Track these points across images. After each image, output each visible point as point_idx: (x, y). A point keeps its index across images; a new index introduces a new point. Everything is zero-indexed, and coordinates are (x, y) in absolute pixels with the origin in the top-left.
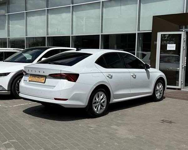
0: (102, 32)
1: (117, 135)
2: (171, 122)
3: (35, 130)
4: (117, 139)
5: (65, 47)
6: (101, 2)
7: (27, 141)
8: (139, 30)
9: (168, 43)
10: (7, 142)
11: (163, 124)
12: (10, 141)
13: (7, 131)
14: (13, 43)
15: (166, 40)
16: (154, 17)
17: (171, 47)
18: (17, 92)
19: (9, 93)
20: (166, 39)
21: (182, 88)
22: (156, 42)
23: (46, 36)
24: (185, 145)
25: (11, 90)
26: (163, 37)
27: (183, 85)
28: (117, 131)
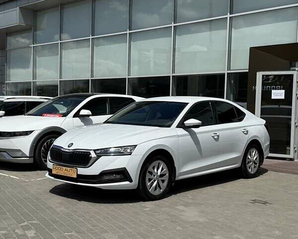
0: (173, 71)
1: (182, 217)
2: (265, 203)
3: (65, 210)
4: (181, 223)
5: (117, 94)
6: (173, 27)
7: (53, 223)
8: (229, 68)
9: (273, 89)
10: (25, 223)
11: (253, 204)
12: (30, 222)
13: (26, 210)
14: (41, 90)
15: (270, 84)
16: (251, 49)
17: (278, 94)
18: (43, 159)
19: (31, 161)
20: (270, 82)
21: (296, 157)
22: (255, 87)
23: (90, 79)
24: (277, 232)
25: (34, 157)
26: (265, 79)
27: (297, 153)
28: (183, 213)
